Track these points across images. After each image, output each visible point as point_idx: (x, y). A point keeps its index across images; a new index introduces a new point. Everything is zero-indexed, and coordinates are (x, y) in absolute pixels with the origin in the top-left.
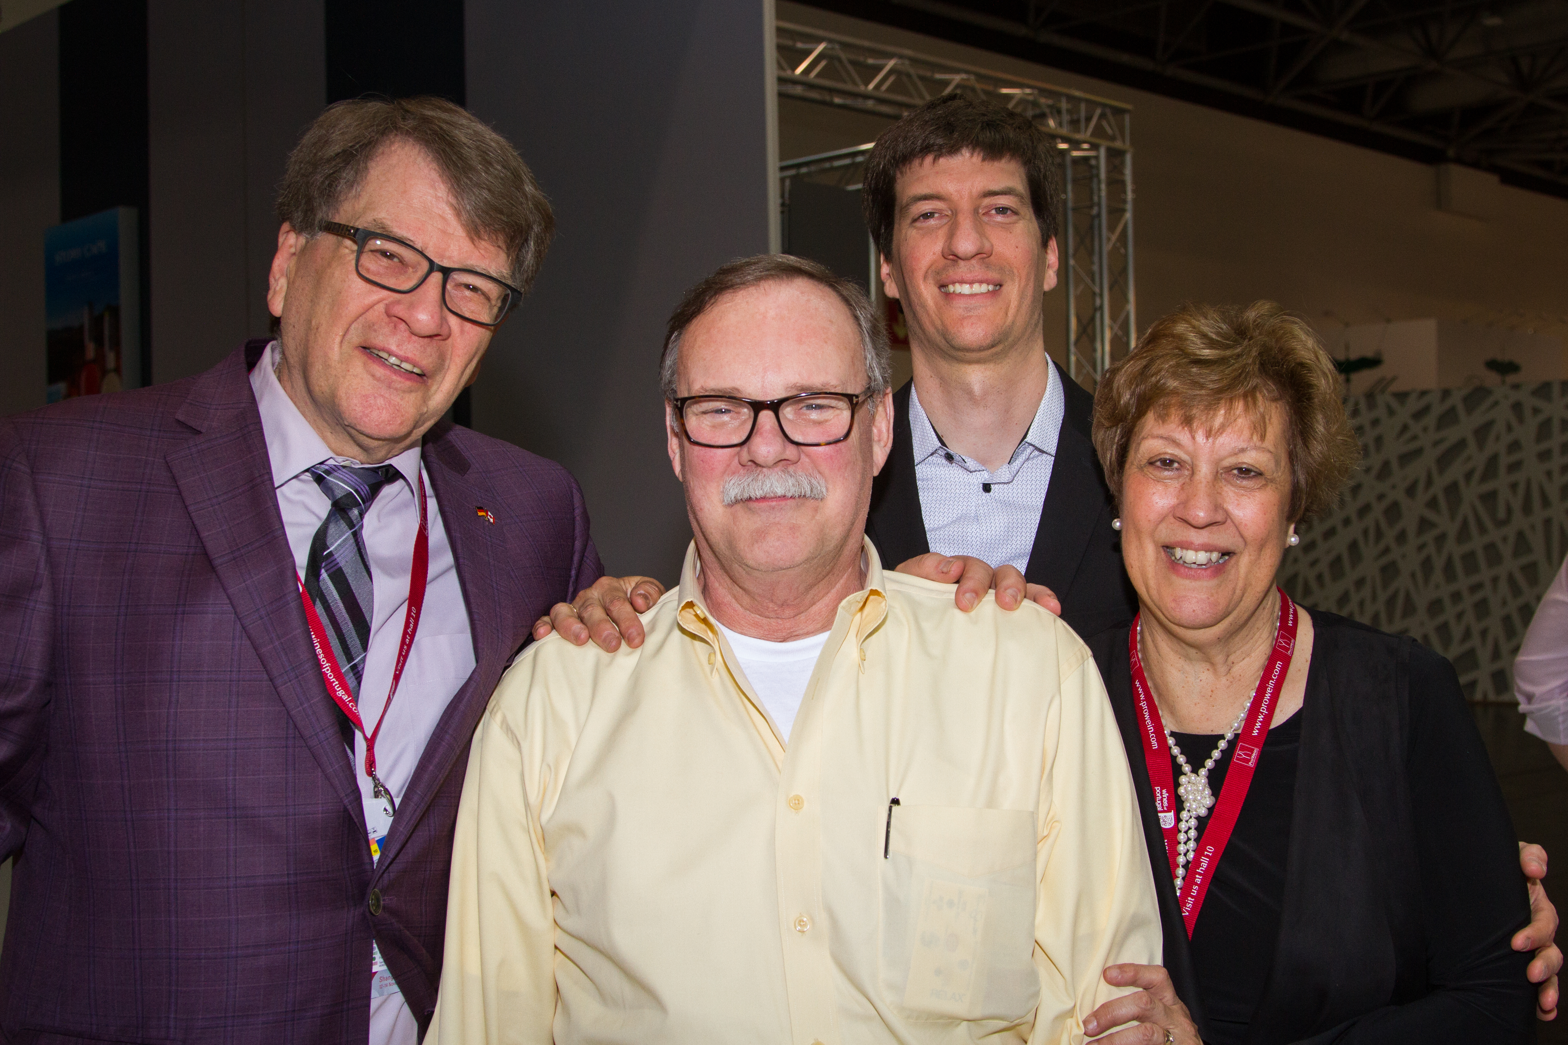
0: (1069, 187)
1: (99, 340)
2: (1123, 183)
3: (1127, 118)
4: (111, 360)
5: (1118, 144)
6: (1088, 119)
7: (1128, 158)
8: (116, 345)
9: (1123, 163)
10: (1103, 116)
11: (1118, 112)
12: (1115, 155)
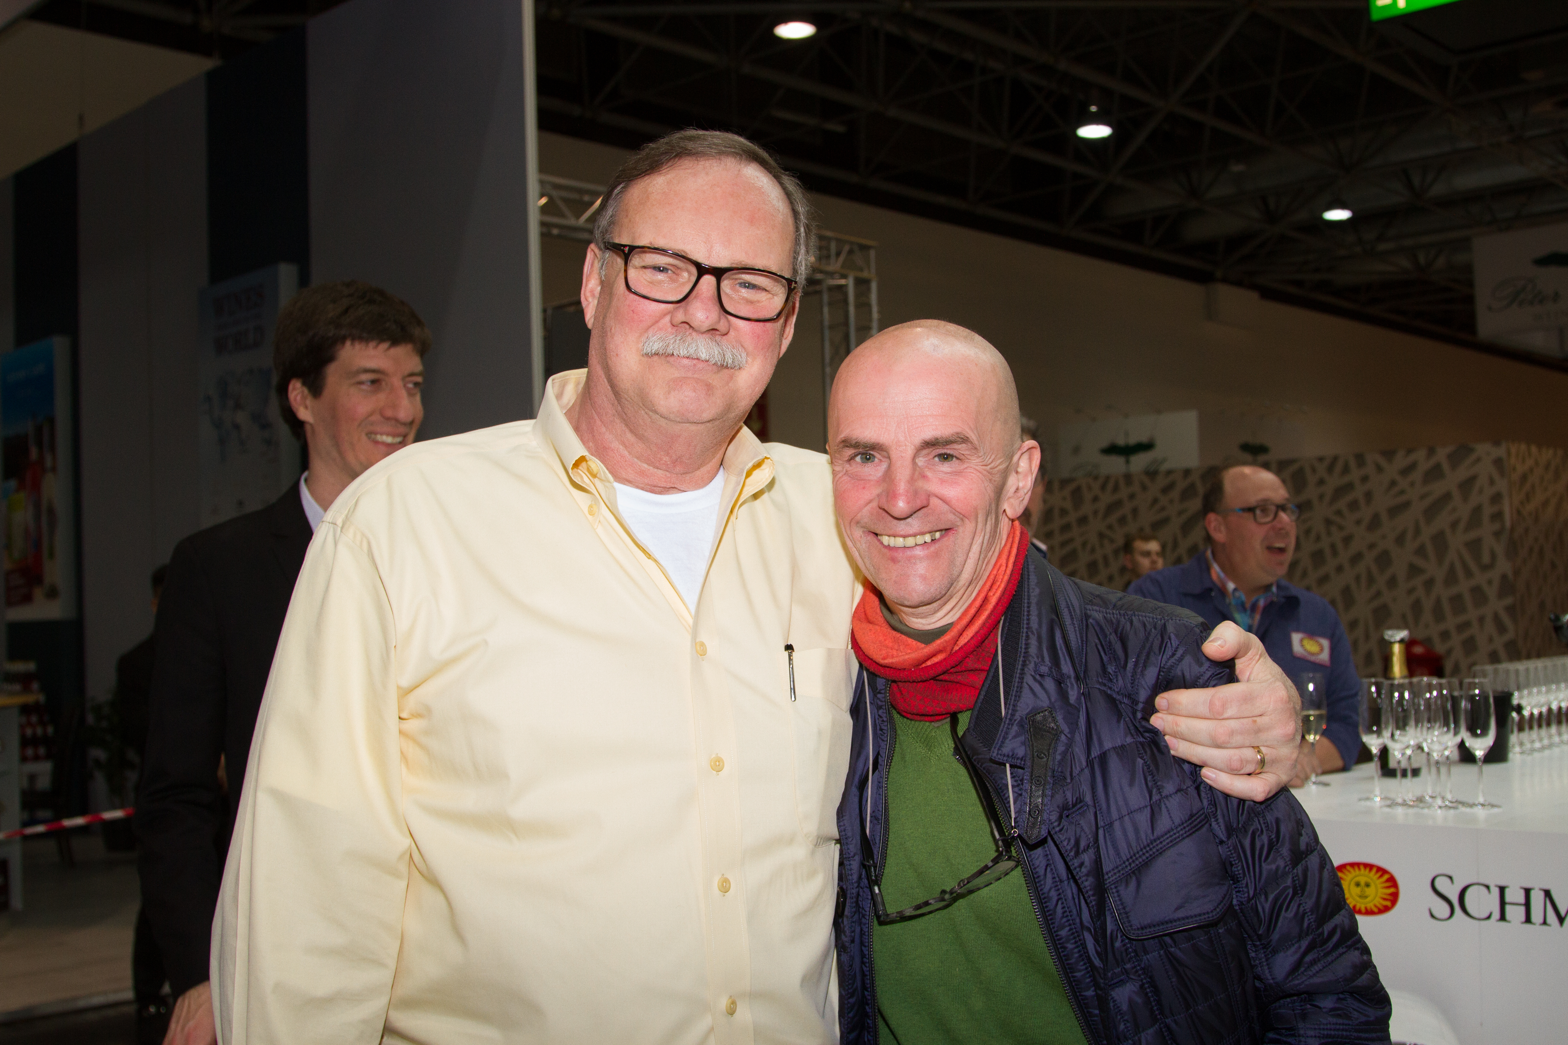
0: (826, 310)
1: (40, 444)
2: (868, 305)
3: (872, 253)
4: (49, 463)
5: (865, 274)
6: (838, 254)
7: (874, 286)
8: (53, 448)
9: (869, 289)
10: (851, 252)
11: (864, 248)
12: (862, 284)
